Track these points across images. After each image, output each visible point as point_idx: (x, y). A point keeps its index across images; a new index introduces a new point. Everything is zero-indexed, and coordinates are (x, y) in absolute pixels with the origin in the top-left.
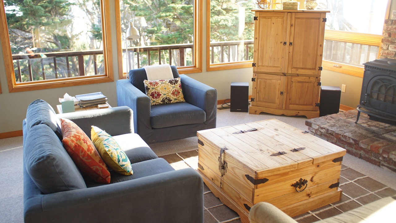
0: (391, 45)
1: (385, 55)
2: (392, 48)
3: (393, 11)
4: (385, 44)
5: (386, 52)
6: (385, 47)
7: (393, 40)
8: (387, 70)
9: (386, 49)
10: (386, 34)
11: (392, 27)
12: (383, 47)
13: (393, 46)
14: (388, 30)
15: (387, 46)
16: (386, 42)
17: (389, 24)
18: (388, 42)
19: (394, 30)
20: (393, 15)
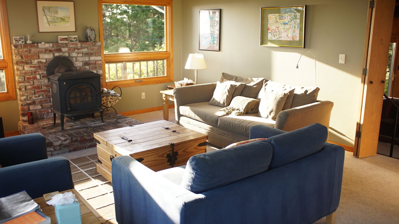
0: (26, 66)
1: (23, 75)
2: (28, 68)
3: (14, 37)
4: (21, 65)
5: (24, 72)
6: (21, 68)
7: (27, 61)
8: (79, 79)
9: (22, 70)
10: (18, 57)
11: (23, 51)
12: (19, 68)
13: (28, 66)
14: (20, 53)
15: (23, 67)
16: (21, 63)
17: (18, 48)
18: (23, 63)
19: (25, 52)
20: (15, 40)
